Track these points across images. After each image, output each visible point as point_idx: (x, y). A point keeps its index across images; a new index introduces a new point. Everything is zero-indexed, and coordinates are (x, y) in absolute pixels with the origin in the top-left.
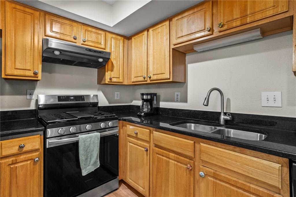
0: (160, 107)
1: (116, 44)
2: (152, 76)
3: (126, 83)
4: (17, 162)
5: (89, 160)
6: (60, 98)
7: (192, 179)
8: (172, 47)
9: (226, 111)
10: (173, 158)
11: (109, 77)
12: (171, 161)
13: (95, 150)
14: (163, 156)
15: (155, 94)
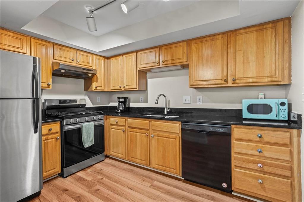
0: (131, 106)
1: (99, 62)
2: (125, 86)
3: (106, 90)
4: (48, 139)
5: (88, 139)
6: (60, 101)
7: (148, 140)
8: (138, 69)
9: (168, 106)
10: (139, 132)
11: (95, 86)
12: (138, 134)
13: (92, 133)
14: (133, 132)
15: (127, 98)
